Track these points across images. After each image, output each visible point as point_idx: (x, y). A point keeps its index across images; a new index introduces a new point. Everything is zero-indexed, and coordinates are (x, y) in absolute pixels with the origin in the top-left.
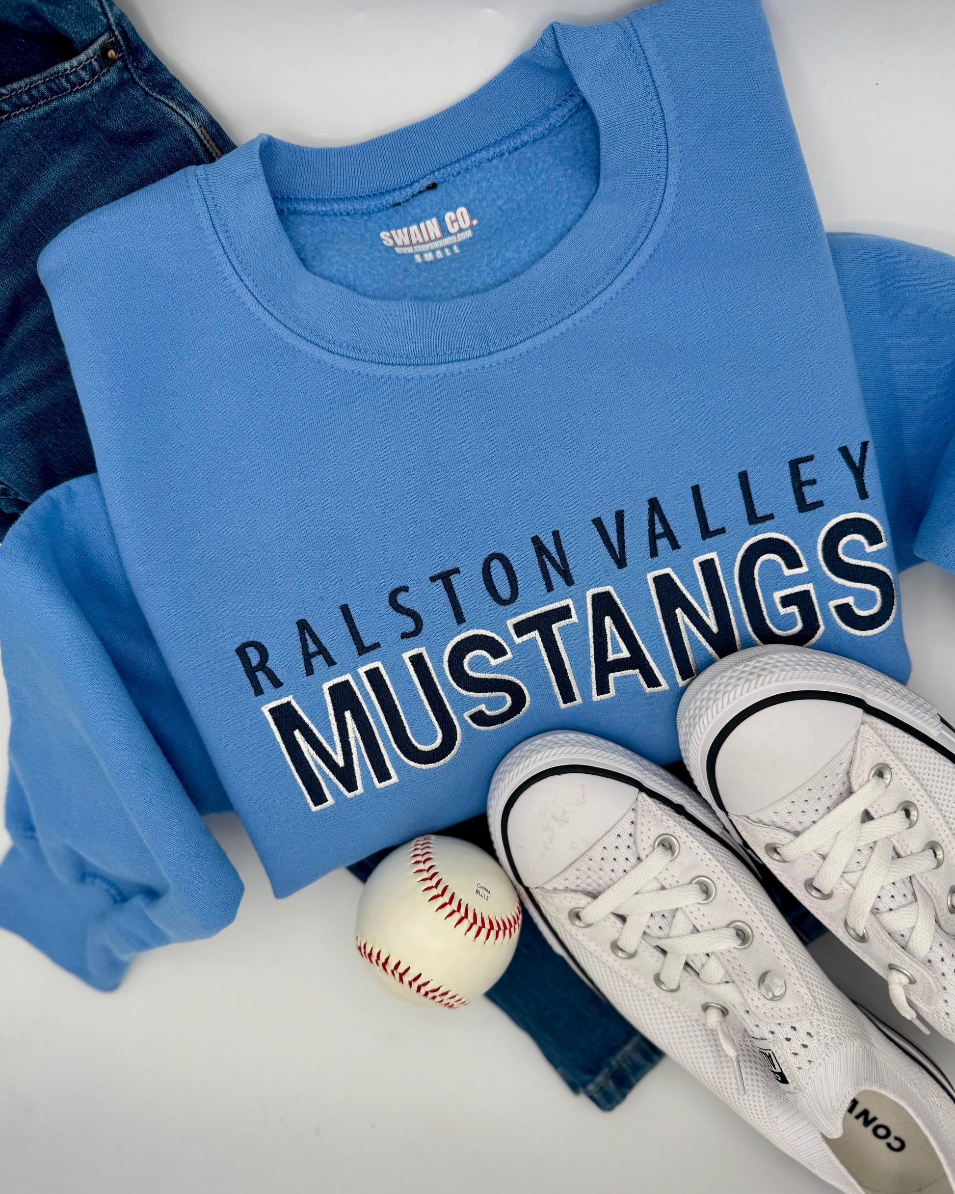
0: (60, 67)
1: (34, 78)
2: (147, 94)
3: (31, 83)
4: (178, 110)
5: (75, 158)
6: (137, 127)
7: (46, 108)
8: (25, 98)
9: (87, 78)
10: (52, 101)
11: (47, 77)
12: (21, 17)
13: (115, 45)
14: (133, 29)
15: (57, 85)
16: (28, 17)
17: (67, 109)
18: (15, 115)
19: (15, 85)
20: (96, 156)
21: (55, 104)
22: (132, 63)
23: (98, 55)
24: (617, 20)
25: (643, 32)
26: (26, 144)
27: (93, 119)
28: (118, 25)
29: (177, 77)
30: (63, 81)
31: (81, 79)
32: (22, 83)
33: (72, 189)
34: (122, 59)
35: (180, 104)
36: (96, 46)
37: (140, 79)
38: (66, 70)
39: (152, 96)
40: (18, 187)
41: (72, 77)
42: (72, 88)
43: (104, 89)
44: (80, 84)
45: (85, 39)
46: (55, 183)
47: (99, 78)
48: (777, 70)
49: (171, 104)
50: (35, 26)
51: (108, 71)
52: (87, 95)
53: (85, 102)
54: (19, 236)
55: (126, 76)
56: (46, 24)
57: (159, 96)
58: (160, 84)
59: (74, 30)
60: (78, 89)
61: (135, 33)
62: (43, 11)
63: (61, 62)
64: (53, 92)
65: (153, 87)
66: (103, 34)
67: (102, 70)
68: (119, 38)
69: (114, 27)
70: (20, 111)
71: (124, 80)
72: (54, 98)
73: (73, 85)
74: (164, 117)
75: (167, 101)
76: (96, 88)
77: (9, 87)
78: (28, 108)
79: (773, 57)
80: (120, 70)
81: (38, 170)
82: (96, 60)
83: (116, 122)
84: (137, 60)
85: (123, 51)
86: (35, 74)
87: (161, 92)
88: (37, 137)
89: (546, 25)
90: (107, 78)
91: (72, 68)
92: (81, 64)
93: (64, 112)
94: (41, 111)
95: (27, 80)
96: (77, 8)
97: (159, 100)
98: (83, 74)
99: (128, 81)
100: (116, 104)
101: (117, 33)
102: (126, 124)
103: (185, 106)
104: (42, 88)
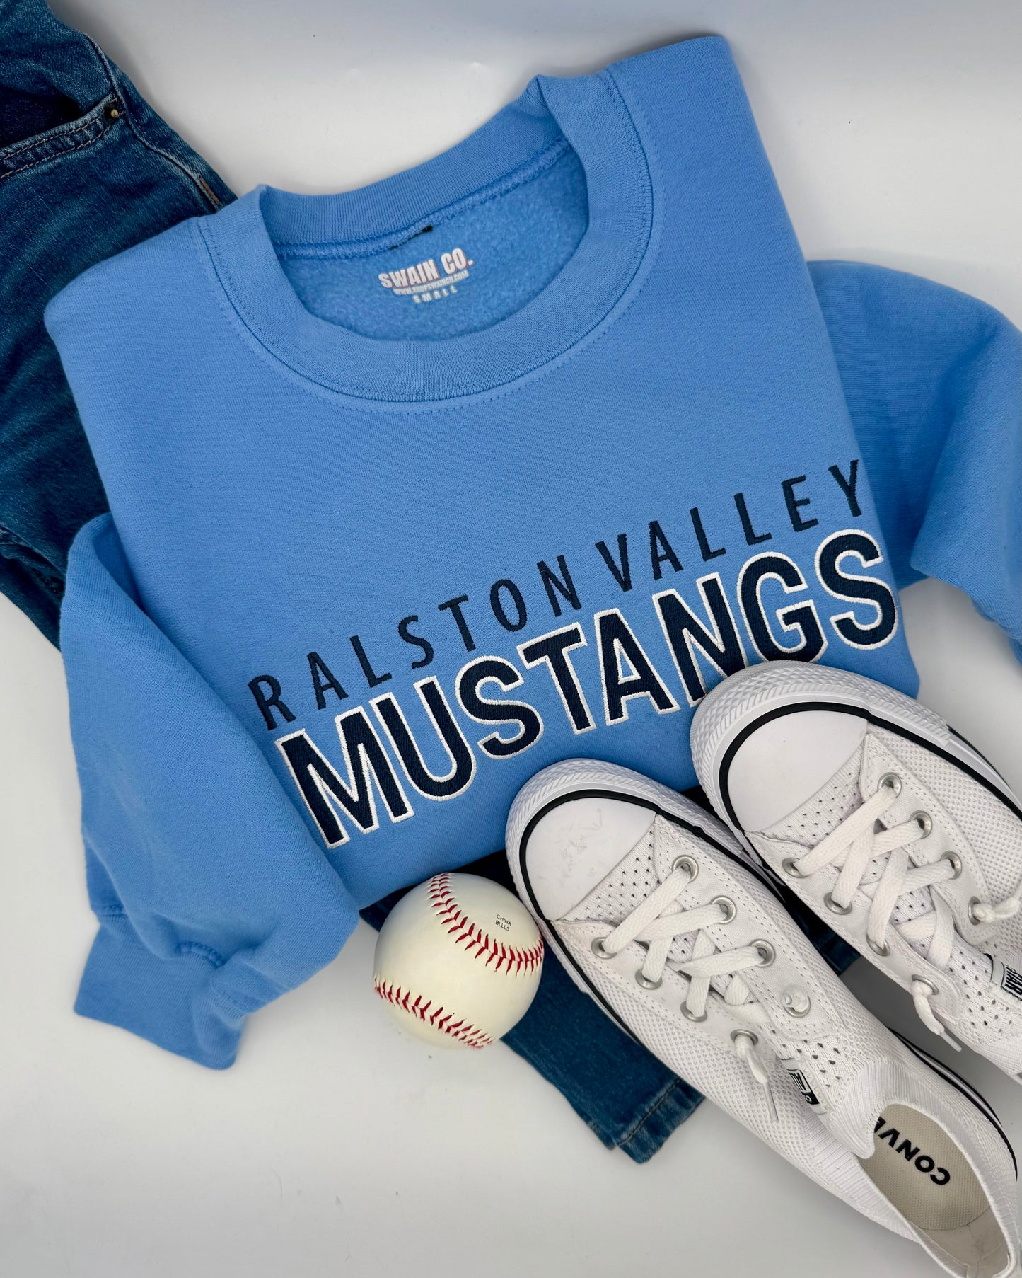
0: (65, 127)
1: (39, 137)
2: (148, 148)
3: (36, 142)
4: (178, 163)
5: (76, 209)
6: (139, 179)
7: (50, 164)
8: (30, 155)
9: (91, 136)
10: (56, 158)
11: (51, 136)
12: (29, 83)
13: (117, 105)
14: (134, 88)
15: (62, 143)
16: (36, 82)
17: (70, 166)
18: (19, 172)
19: (20, 144)
20: (97, 208)
21: (59, 160)
22: (133, 120)
23: (102, 116)
24: (597, 73)
25: (622, 83)
26: (29, 198)
27: (96, 174)
28: (121, 86)
29: (176, 131)
30: (68, 140)
31: (85, 138)
32: (27, 142)
33: (73, 240)
34: (124, 117)
35: (180, 157)
36: (100, 107)
37: (140, 134)
38: (71, 130)
39: (152, 150)
40: (21, 239)
41: (77, 136)
42: (76, 146)
43: (107, 146)
44: (84, 142)
45: (90, 101)
46: (56, 235)
47: (102, 136)
48: (751, 114)
49: (171, 157)
50: (41, 90)
51: (111, 129)
52: (91, 151)
53: (89, 159)
54: (22, 286)
55: (127, 132)
56: (53, 88)
57: (159, 150)
58: (159, 138)
59: (79, 93)
60: (82, 147)
61: (136, 92)
62: (50, 76)
63: (66, 122)
64: (56, 149)
65: (153, 142)
66: (107, 95)
67: (105, 129)
68: (121, 97)
69: (117, 89)
70: (25, 167)
71: (126, 136)
72: (57, 155)
73: (78, 143)
74: (164, 169)
75: (167, 154)
76: (100, 145)
77: (14, 146)
78: (32, 165)
79: (746, 104)
80: (122, 127)
81: (41, 222)
82: (100, 120)
83: (118, 176)
84: (137, 116)
85: (124, 110)
86: (39, 133)
87: (161, 146)
88: (40, 192)
89: (531, 77)
90: (110, 135)
91: (77, 128)
92: (86, 124)
93: (68, 168)
94: (44, 167)
95: (32, 139)
96: (82, 73)
97: (159, 154)
98: (88, 133)
99: (129, 135)
100: (118, 159)
101: (119, 93)
102: (128, 177)
103: (185, 159)
104: (47, 146)
